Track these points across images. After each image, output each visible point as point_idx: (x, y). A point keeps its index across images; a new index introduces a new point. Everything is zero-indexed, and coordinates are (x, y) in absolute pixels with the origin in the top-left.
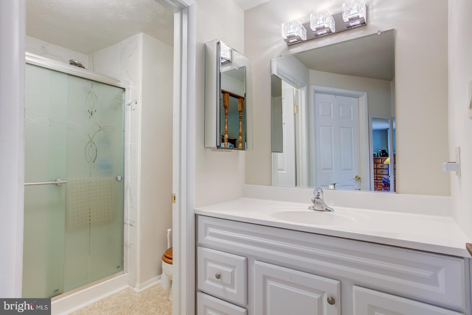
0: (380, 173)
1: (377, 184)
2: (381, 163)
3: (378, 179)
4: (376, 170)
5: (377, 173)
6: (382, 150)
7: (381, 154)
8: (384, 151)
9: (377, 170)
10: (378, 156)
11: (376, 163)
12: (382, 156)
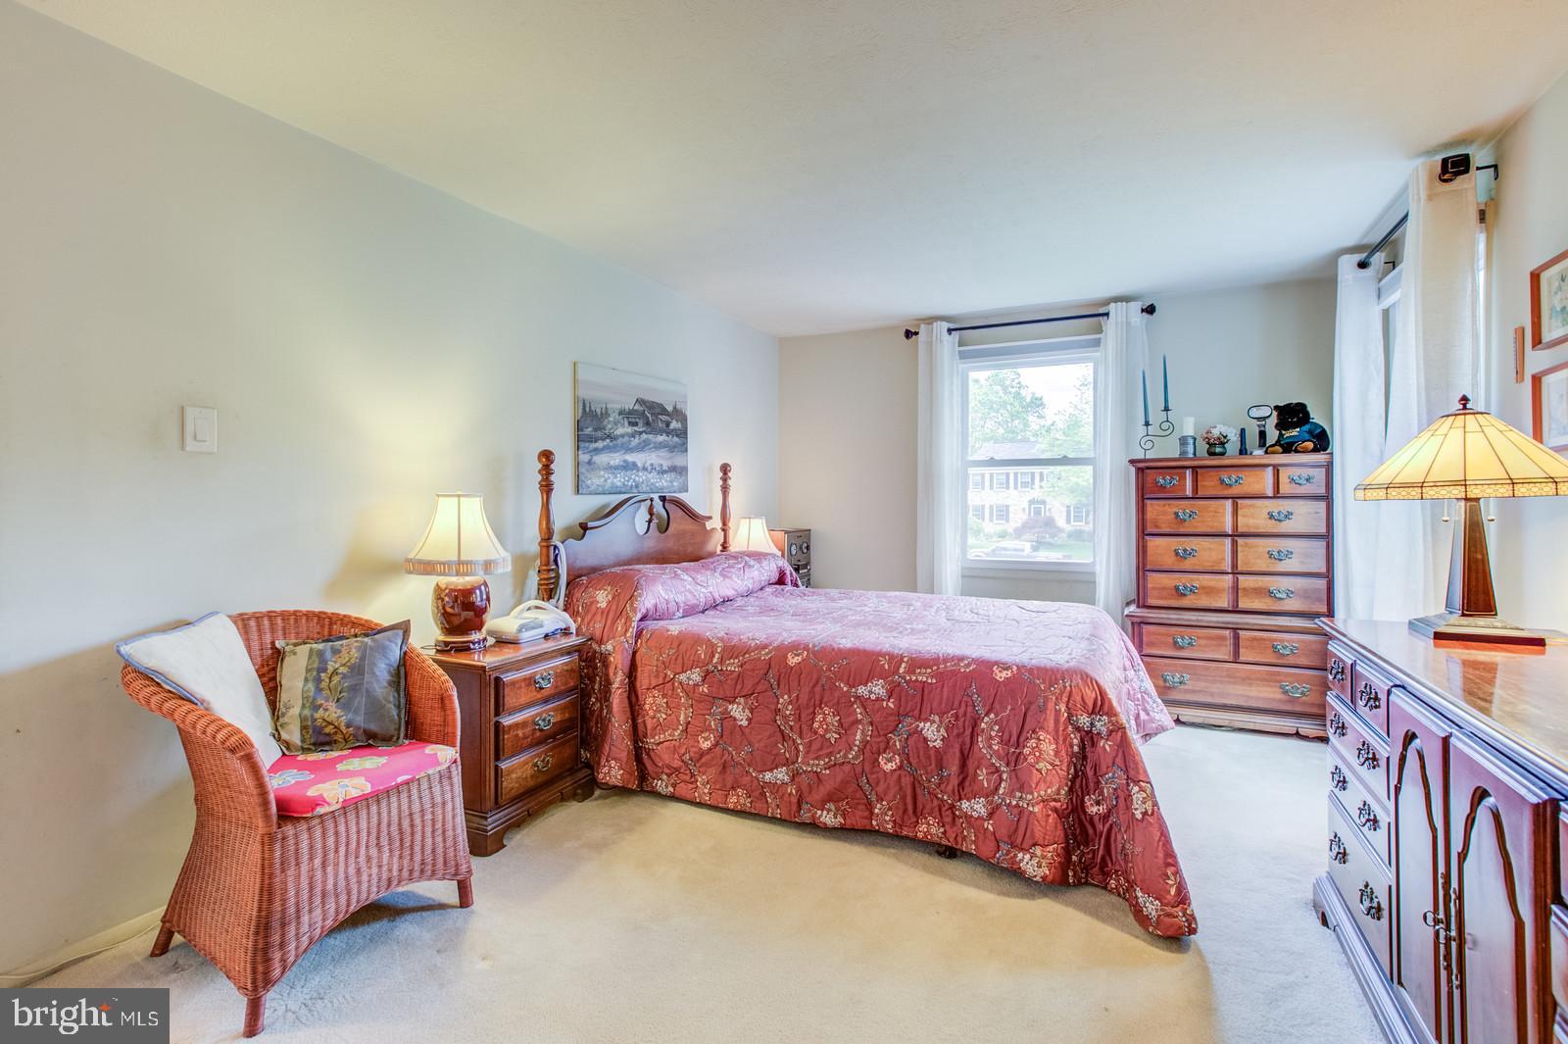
0: (1262, 565)
1: (1237, 638)
2: (1270, 492)
3: (1243, 604)
4: (1235, 544)
5: (1234, 565)
6: (1277, 408)
7: (1272, 435)
8: (1292, 415)
9: (1240, 541)
10: (1243, 451)
11: (1234, 498)
12: (1280, 450)
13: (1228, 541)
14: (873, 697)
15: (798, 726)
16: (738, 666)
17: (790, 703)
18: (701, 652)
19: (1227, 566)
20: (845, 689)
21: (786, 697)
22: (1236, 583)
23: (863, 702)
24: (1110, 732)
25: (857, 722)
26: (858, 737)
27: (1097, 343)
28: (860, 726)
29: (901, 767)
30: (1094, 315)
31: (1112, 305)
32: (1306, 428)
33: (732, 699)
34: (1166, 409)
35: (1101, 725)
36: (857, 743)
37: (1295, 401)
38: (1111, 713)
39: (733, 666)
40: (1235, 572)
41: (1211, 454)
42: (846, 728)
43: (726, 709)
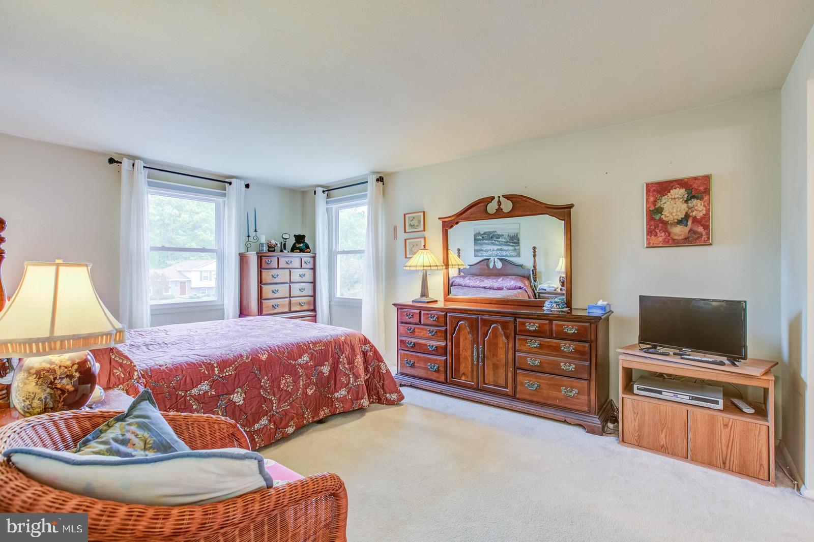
0: (297, 293)
2: (300, 267)
3: (293, 309)
5: (290, 294)
6: (295, 235)
9: (291, 285)
10: (281, 250)
11: (290, 269)
12: (299, 251)
13: (288, 285)
14: (305, 362)
15: (272, 391)
16: (234, 371)
17: (268, 380)
18: (203, 369)
19: (287, 295)
20: (293, 363)
21: (266, 377)
22: (290, 301)
23: (301, 366)
24: (371, 349)
25: (301, 376)
26: (301, 384)
27: (224, 195)
28: (301, 378)
29: (315, 391)
30: (223, 182)
31: (234, 180)
32: (304, 244)
33: (232, 392)
34: (256, 231)
35: (367, 348)
36: (301, 386)
37: (302, 234)
38: (369, 343)
39: (230, 371)
40: (290, 297)
41: (269, 251)
42: (296, 382)
43: (229, 399)
